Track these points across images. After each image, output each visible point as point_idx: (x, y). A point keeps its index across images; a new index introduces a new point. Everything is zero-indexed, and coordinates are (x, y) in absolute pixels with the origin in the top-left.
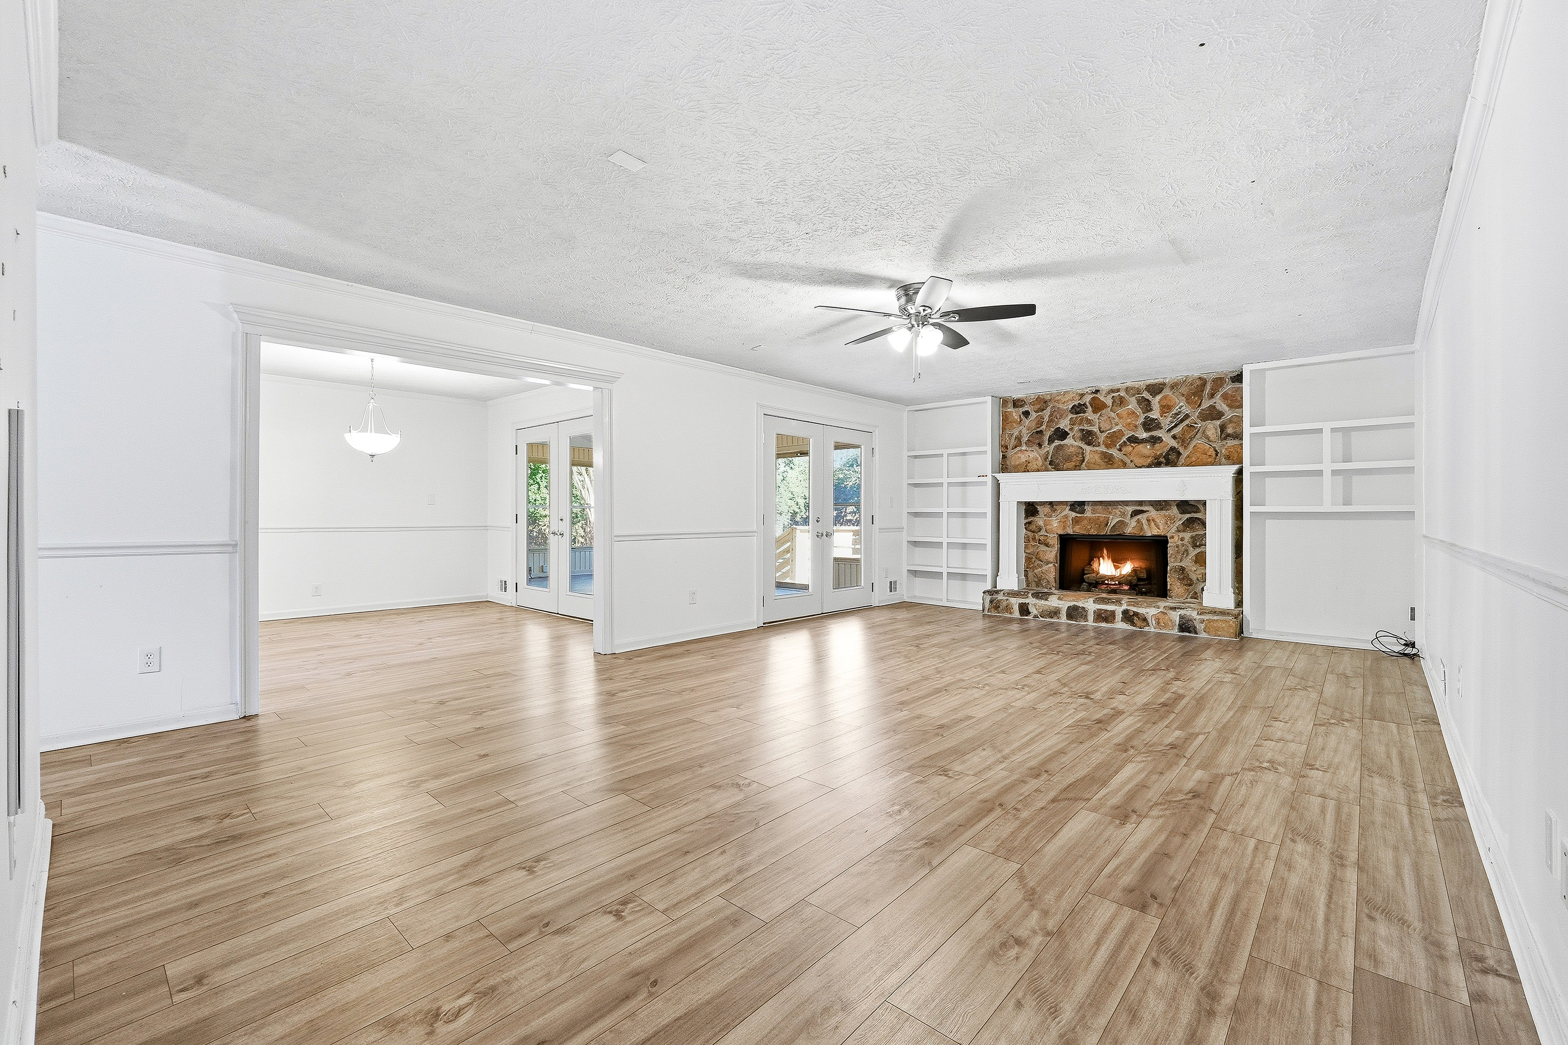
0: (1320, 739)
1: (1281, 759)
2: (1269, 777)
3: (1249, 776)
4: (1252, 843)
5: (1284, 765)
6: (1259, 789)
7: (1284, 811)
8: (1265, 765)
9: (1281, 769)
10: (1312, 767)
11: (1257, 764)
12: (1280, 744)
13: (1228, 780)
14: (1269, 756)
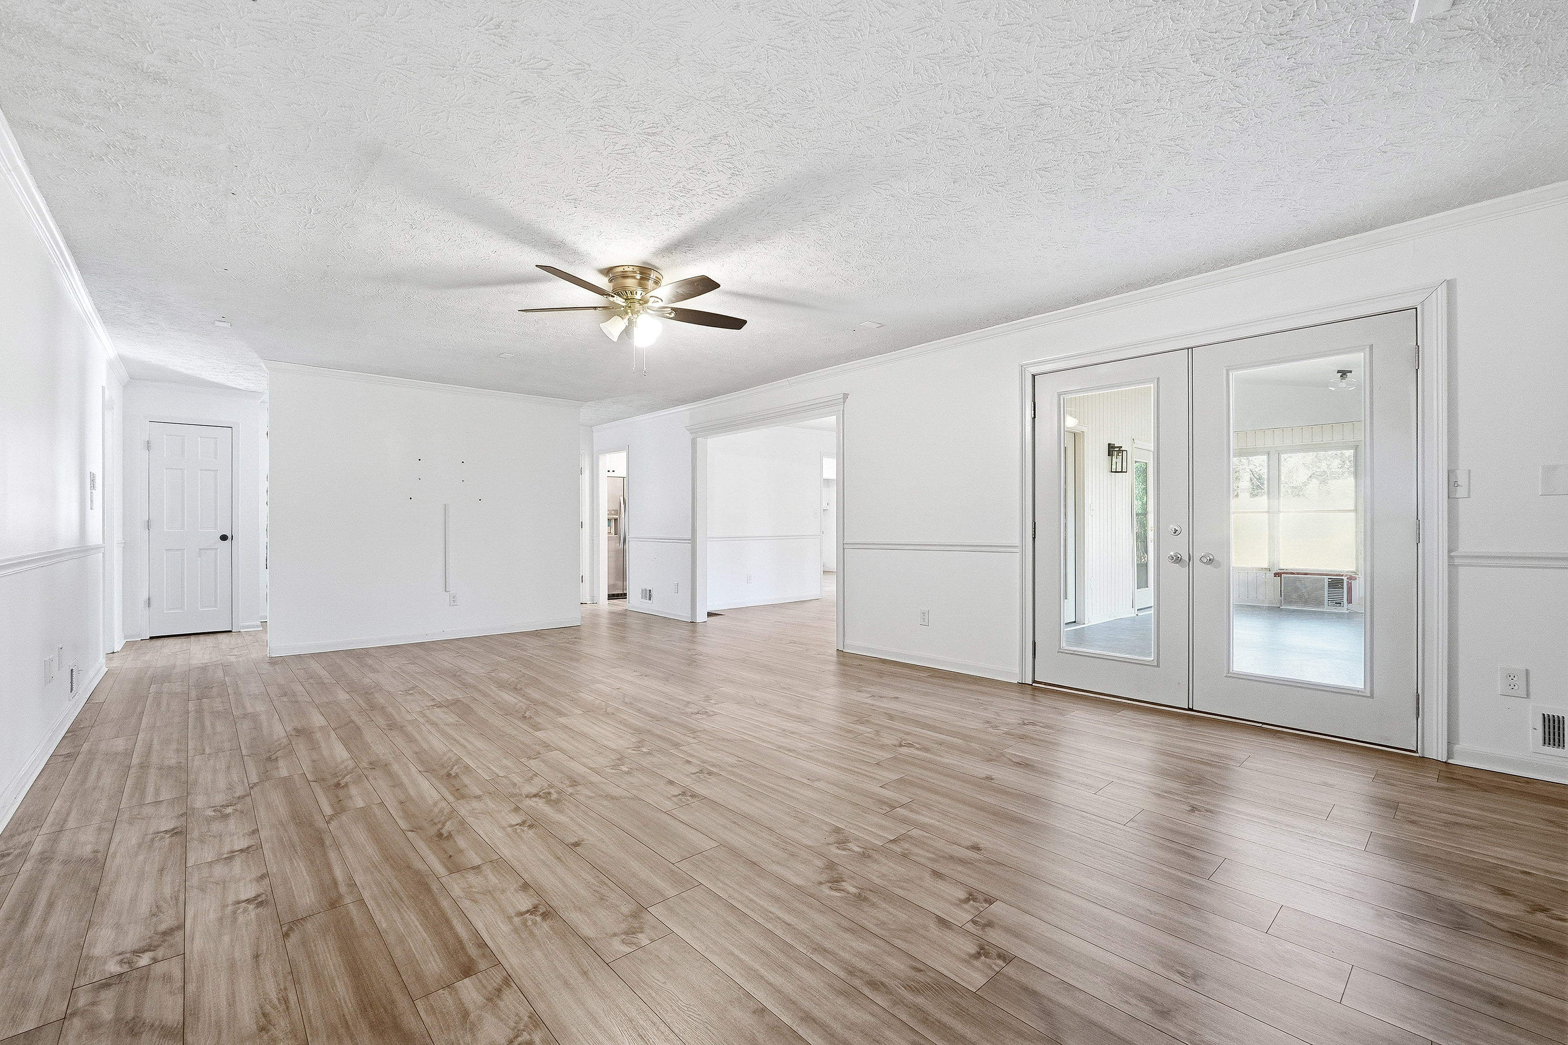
0: (167, 891)
1: (216, 827)
2: (219, 799)
3: (239, 792)
4: (207, 751)
5: (209, 820)
6: (222, 784)
7: (192, 777)
8: (229, 810)
9: (210, 813)
10: (175, 832)
11: (239, 807)
12: (226, 849)
13: (254, 779)
14: (232, 824)
